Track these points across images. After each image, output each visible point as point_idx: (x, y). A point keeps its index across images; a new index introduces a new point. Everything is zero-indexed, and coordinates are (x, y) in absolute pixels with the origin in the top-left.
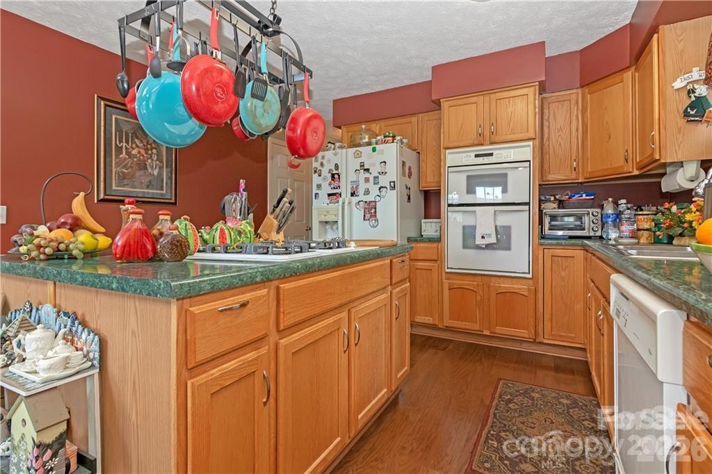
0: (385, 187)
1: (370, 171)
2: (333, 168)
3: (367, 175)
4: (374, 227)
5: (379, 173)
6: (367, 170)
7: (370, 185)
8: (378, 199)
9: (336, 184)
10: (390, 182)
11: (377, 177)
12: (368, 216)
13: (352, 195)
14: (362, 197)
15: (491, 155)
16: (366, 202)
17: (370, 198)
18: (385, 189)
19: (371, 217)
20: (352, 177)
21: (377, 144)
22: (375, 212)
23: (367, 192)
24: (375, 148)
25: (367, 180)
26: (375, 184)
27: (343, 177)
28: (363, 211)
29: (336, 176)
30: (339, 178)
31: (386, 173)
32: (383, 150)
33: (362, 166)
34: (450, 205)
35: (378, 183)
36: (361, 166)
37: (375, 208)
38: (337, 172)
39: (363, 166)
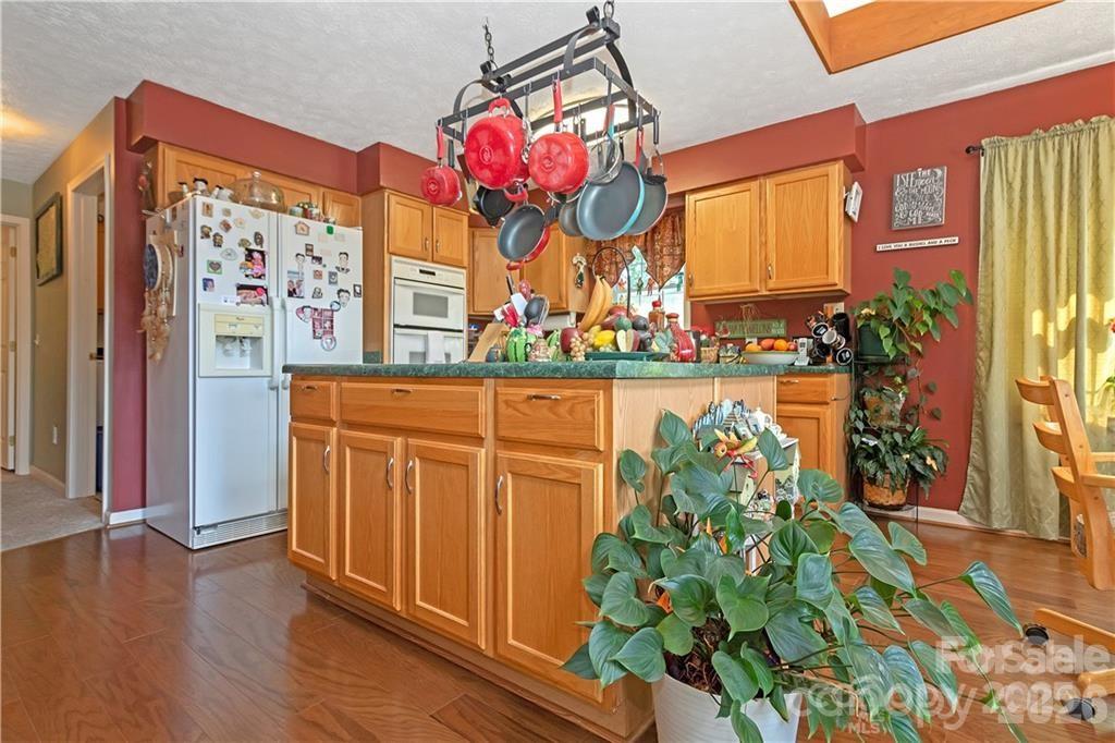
0: (347, 291)
1: (323, 262)
2: (251, 240)
3: (317, 267)
4: (329, 350)
5: (337, 268)
6: (319, 259)
7: (323, 284)
8: (336, 307)
9: (257, 269)
10: (355, 286)
11: (335, 274)
12: (320, 331)
13: (291, 293)
14: (308, 301)
15: (433, 274)
16: (316, 309)
17: (323, 304)
18: (347, 294)
19: (325, 333)
20: (291, 264)
21: (334, 223)
22: (332, 327)
23: (317, 294)
24: (332, 228)
25: (318, 275)
26: (330, 283)
27: (271, 259)
28: (311, 323)
29: (256, 255)
30: (263, 260)
31: (348, 270)
32: (343, 236)
33: (309, 249)
34: (396, 326)
35: (336, 283)
36: (307, 250)
37: (332, 321)
38: (258, 248)
39: (312, 251)
